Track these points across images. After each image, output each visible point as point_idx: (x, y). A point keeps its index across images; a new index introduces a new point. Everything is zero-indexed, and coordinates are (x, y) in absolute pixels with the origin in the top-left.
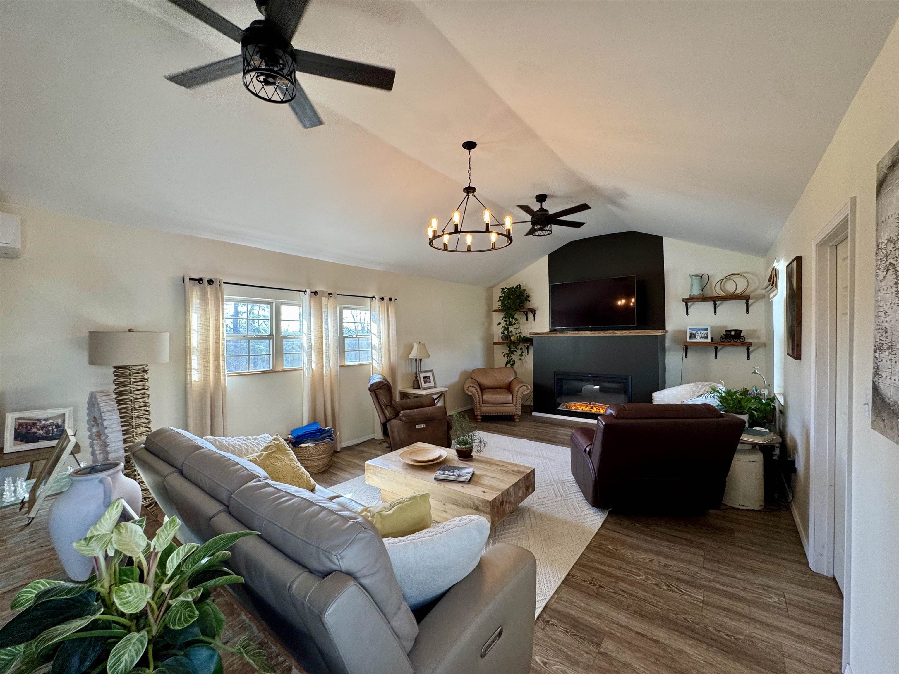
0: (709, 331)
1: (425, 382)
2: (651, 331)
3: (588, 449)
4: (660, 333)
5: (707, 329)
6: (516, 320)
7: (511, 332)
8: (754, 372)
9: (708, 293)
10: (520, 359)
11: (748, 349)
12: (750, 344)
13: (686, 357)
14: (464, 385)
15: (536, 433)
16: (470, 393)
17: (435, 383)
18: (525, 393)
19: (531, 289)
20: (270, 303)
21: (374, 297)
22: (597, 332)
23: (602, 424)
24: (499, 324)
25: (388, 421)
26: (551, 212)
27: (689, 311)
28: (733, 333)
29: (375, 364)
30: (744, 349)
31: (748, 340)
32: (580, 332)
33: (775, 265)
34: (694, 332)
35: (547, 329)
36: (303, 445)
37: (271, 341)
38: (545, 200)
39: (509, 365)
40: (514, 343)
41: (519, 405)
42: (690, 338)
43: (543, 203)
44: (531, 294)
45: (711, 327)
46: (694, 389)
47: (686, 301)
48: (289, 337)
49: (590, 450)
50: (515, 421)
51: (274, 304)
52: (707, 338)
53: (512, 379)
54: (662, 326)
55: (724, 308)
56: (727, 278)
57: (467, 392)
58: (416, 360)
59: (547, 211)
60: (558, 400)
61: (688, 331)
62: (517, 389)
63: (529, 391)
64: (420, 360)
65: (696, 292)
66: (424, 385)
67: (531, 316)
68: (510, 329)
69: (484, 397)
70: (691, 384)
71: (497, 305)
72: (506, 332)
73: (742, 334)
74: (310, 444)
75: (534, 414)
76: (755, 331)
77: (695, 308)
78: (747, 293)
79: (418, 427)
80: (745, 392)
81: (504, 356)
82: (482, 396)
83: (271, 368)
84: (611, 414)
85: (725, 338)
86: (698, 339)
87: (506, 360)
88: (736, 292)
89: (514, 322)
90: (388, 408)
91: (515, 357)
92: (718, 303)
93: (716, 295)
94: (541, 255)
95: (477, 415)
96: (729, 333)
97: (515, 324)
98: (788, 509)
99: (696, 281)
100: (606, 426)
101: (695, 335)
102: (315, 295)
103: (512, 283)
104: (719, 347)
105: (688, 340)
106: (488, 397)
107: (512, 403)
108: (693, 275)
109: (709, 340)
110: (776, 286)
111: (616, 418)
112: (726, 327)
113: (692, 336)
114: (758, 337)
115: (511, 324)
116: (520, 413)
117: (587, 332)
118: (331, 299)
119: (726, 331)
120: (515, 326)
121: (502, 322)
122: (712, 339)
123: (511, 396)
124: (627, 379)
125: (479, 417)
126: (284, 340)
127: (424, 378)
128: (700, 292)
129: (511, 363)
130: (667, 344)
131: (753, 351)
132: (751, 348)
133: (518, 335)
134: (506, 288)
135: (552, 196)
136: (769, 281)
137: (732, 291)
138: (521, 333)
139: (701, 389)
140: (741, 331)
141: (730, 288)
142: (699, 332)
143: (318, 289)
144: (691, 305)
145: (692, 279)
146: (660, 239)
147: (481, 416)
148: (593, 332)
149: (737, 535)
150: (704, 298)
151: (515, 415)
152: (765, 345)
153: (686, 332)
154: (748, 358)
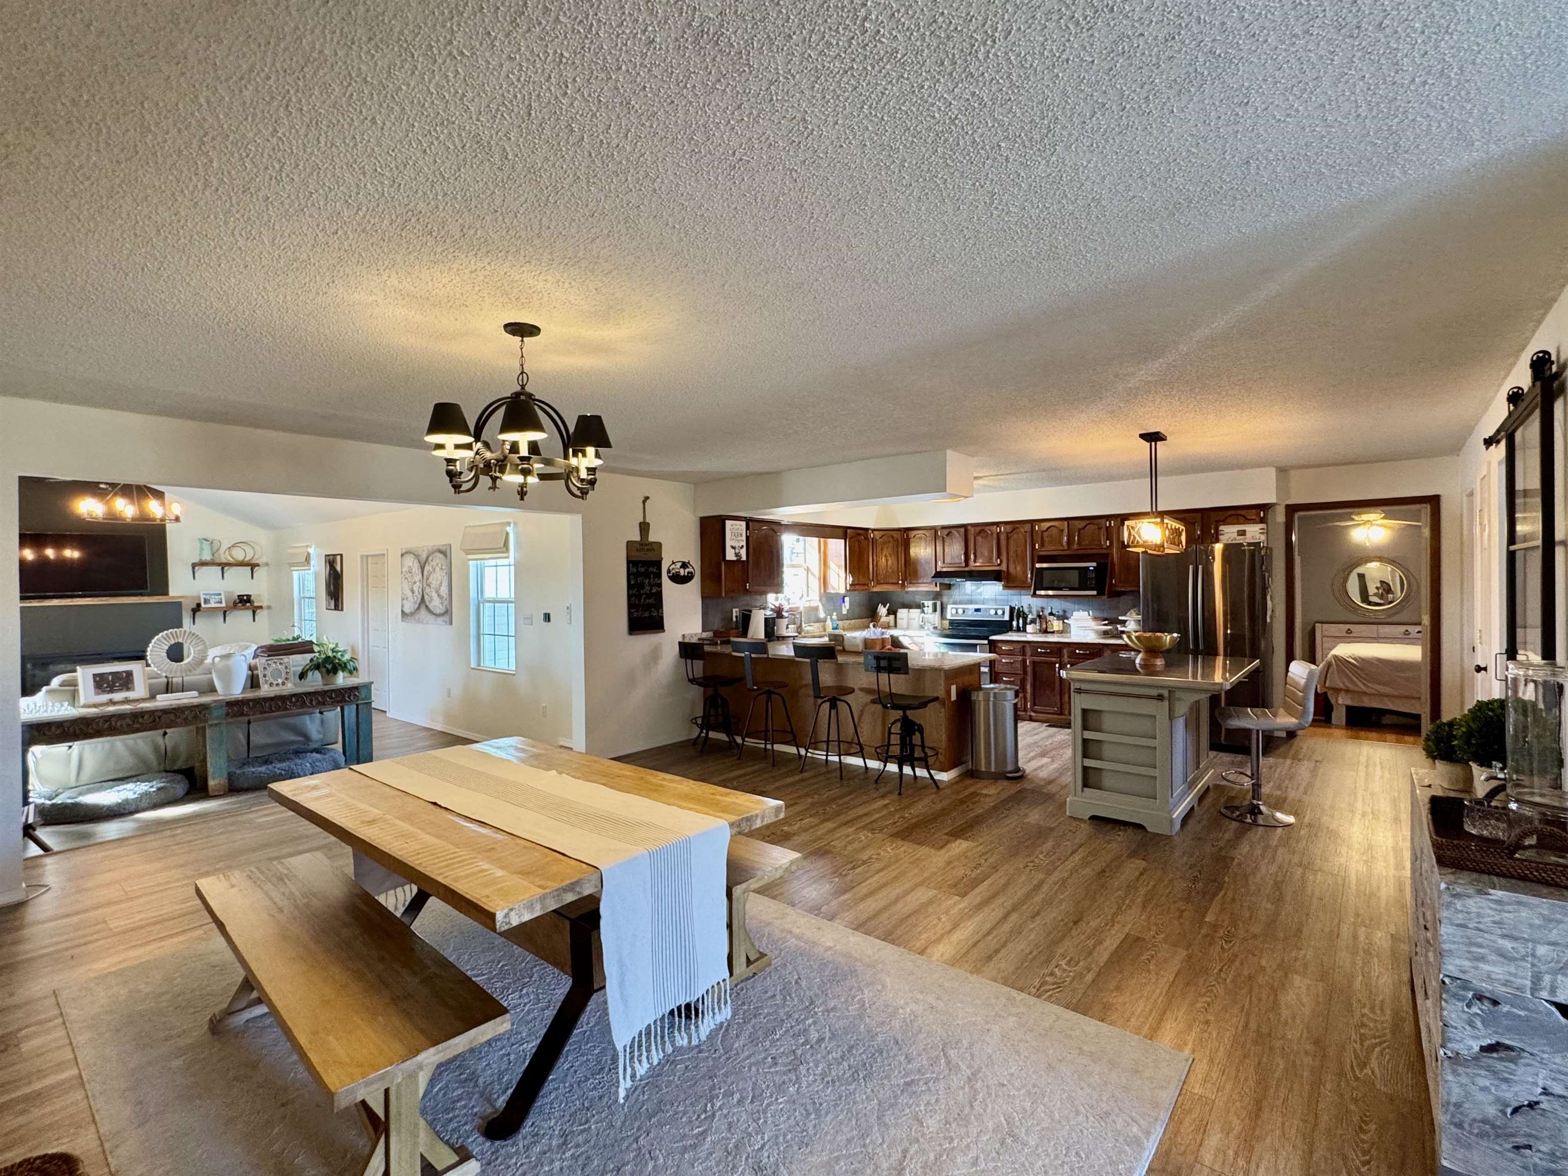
0: (223, 597)
2: (153, 597)
5: (220, 594)
9: (218, 558)
11: (254, 612)
12: (258, 607)
13: (194, 624)
27: (197, 575)
28: (245, 598)
30: (250, 612)
31: (256, 604)
33: (309, 551)
34: (208, 597)
42: (205, 604)
45: (223, 593)
47: (194, 566)
52: (221, 602)
54: (166, 592)
55: (230, 572)
56: (236, 546)
61: (202, 597)
65: (207, 557)
73: (251, 598)
76: (259, 595)
77: (201, 571)
78: (254, 562)
85: (236, 603)
86: (213, 605)
88: (243, 560)
92: (226, 569)
93: (224, 560)
96: (240, 598)
99: (206, 546)
101: (209, 600)
104: (228, 612)
105: (202, 606)
108: (203, 540)
109: (222, 605)
112: (235, 592)
113: (207, 601)
114: (262, 601)
119: (238, 596)
131: (258, 614)
132: (257, 611)
137: (239, 558)
140: (249, 595)
141: (239, 555)
142: (213, 597)
144: (198, 570)
145: (201, 543)
150: (213, 564)
152: (269, 607)
153: (199, 597)
154: (254, 620)
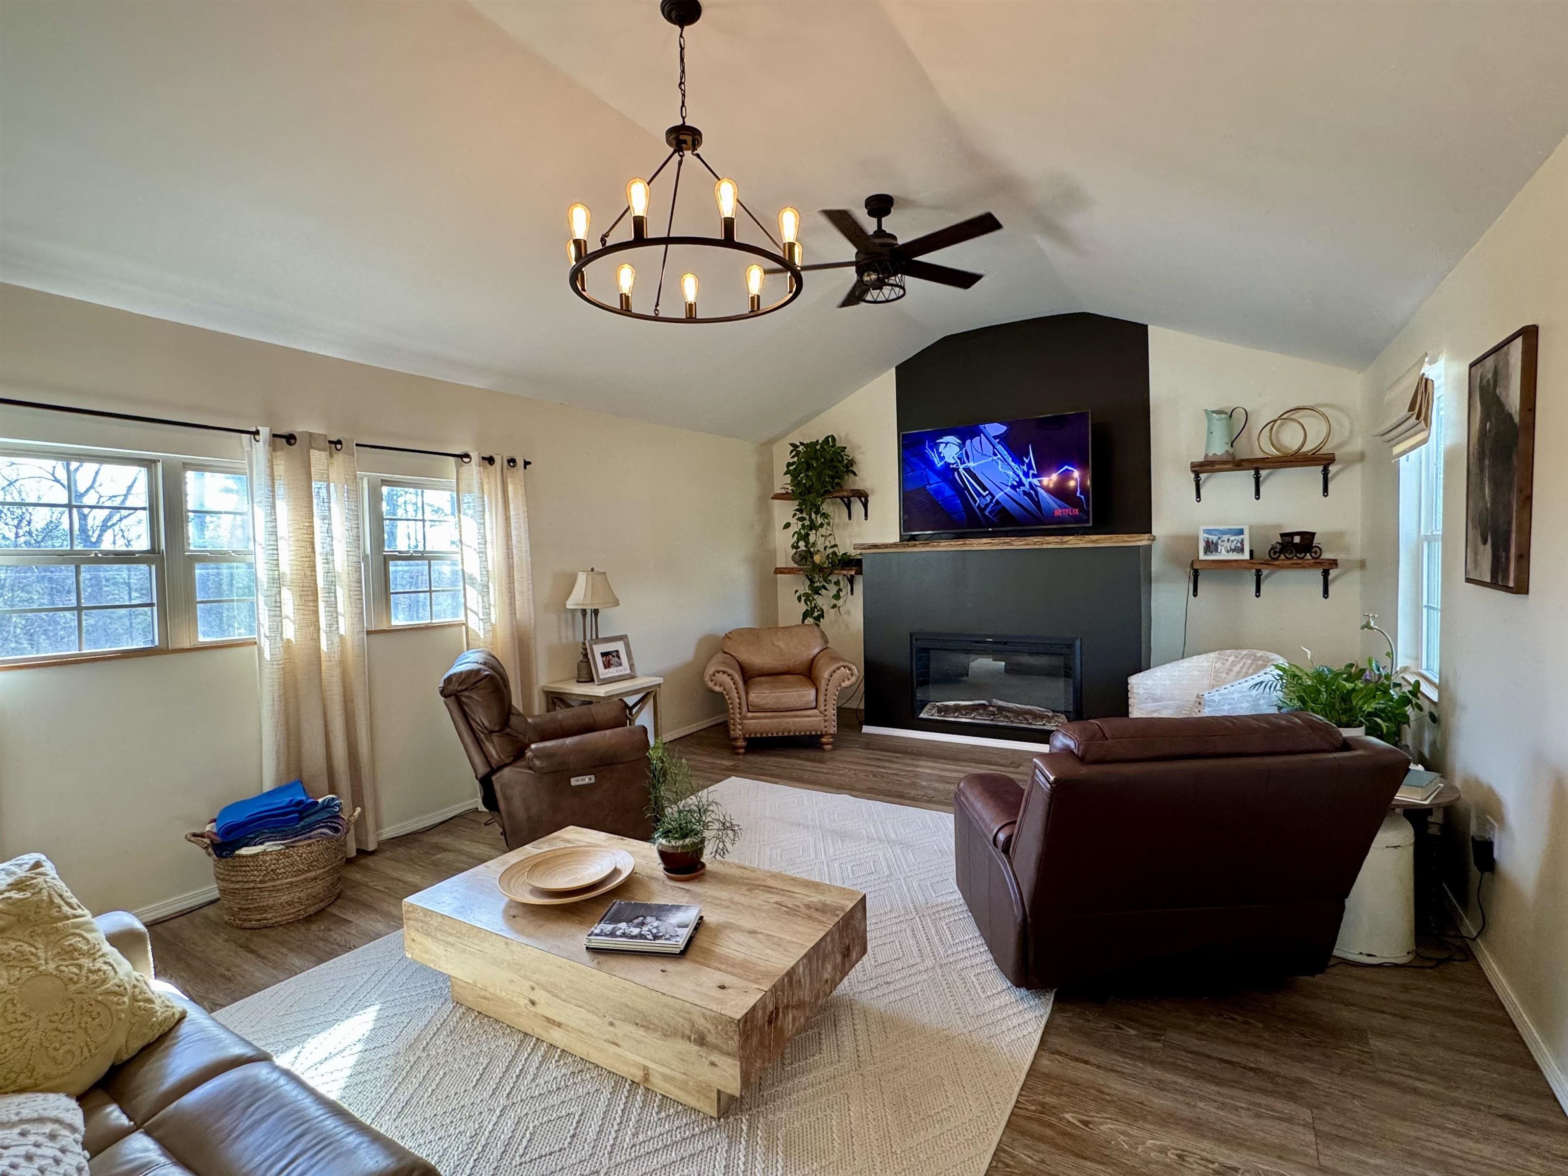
0: (1246, 537)
1: (607, 665)
2: (1125, 537)
3: (1002, 837)
4: (1141, 541)
5: (1241, 532)
6: (825, 515)
7: (814, 544)
8: (1367, 626)
9: (1243, 453)
10: (834, 606)
11: (1326, 574)
12: (1334, 563)
13: (1195, 594)
14: (705, 668)
15: (871, 777)
16: (717, 689)
17: (632, 666)
18: (847, 683)
19: (859, 447)
20: (148, 464)
21: (467, 456)
22: (1007, 540)
23: (1047, 779)
24: (787, 526)
25: (493, 771)
26: (901, 241)
27: (1202, 491)
28: (1297, 539)
29: (474, 623)
30: (1318, 575)
31: (1326, 555)
32: (968, 541)
33: (1429, 371)
34: (1214, 538)
35: (894, 537)
36: (244, 851)
37: (153, 567)
38: (887, 212)
39: (810, 620)
40: (820, 569)
41: (832, 712)
42: (1205, 553)
43: (883, 219)
44: (859, 457)
45: (1251, 528)
46: (1218, 665)
47: (1197, 469)
48: (217, 557)
49: (1009, 839)
50: (824, 750)
51: (160, 465)
52: (1242, 550)
53: (816, 651)
54: (1145, 527)
55: (1275, 481)
56: (1285, 417)
57: (711, 685)
58: (584, 612)
59: (894, 237)
60: (919, 695)
61: (1203, 537)
62: (826, 675)
63: (853, 679)
64: (596, 612)
65: (1219, 449)
66: (604, 673)
67: (857, 506)
68: (812, 538)
69: (752, 696)
70: (1212, 655)
71: (783, 482)
72: (802, 544)
73: (1316, 541)
74: (269, 846)
75: (866, 729)
76: (1341, 535)
77: (1213, 484)
78: (1326, 450)
79: (574, 782)
80: (1354, 673)
81: (799, 599)
82: (747, 693)
83: (157, 643)
84: (1067, 751)
85: (1281, 552)
86: (1223, 555)
87: (803, 608)
88: (1304, 450)
89: (820, 520)
90: (495, 738)
91: (823, 601)
92: (1263, 473)
93: (1259, 455)
94: (880, 369)
95: (736, 739)
96: (1288, 539)
97: (822, 525)
98: (1468, 955)
99: (1219, 425)
100: (1059, 787)
101: (1216, 545)
102: (289, 443)
103: (814, 433)
104: (1265, 572)
105: (1202, 556)
106: (762, 695)
107: (815, 708)
108: (1214, 412)
109: (1246, 556)
110: (1426, 420)
111: (1081, 759)
112: (1280, 526)
113: (1210, 547)
114: (1347, 549)
115: (813, 526)
116: (833, 730)
117: (985, 540)
118: (339, 458)
119: (1282, 535)
120: (822, 531)
121: (793, 521)
122: (1251, 552)
123: (813, 692)
124: (1071, 646)
125: (741, 743)
126: (197, 566)
127: (604, 655)
128: (1228, 448)
129: (814, 615)
130: (1156, 565)
131: (1335, 578)
132: (1333, 573)
133: (829, 551)
134: (802, 444)
135: (908, 203)
136: (1412, 408)
137: (1295, 446)
138: (836, 546)
139: (1234, 664)
140: (1313, 534)
141: (1291, 439)
142: (1225, 537)
143: (298, 428)
144: (1206, 479)
145: (1210, 420)
146: (1141, 331)
147: (745, 739)
148: (996, 541)
149: (1376, 1043)
150: (1236, 464)
151: (822, 736)
152: (1362, 565)
153: (1197, 538)
154: (1326, 593)
